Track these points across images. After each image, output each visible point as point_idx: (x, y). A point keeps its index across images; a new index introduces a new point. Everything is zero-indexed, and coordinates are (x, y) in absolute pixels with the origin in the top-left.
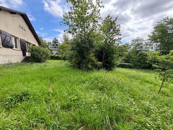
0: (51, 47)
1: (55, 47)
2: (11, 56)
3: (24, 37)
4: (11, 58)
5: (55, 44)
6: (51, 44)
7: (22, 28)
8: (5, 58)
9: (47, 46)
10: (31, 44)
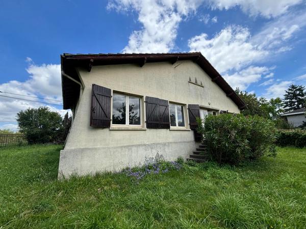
0: (280, 111)
1: (295, 109)
2: (164, 144)
3: (200, 99)
4: (164, 149)
5: (294, 100)
6: (280, 101)
7: (196, 84)
8: (150, 151)
9: (271, 110)
10: (218, 111)
